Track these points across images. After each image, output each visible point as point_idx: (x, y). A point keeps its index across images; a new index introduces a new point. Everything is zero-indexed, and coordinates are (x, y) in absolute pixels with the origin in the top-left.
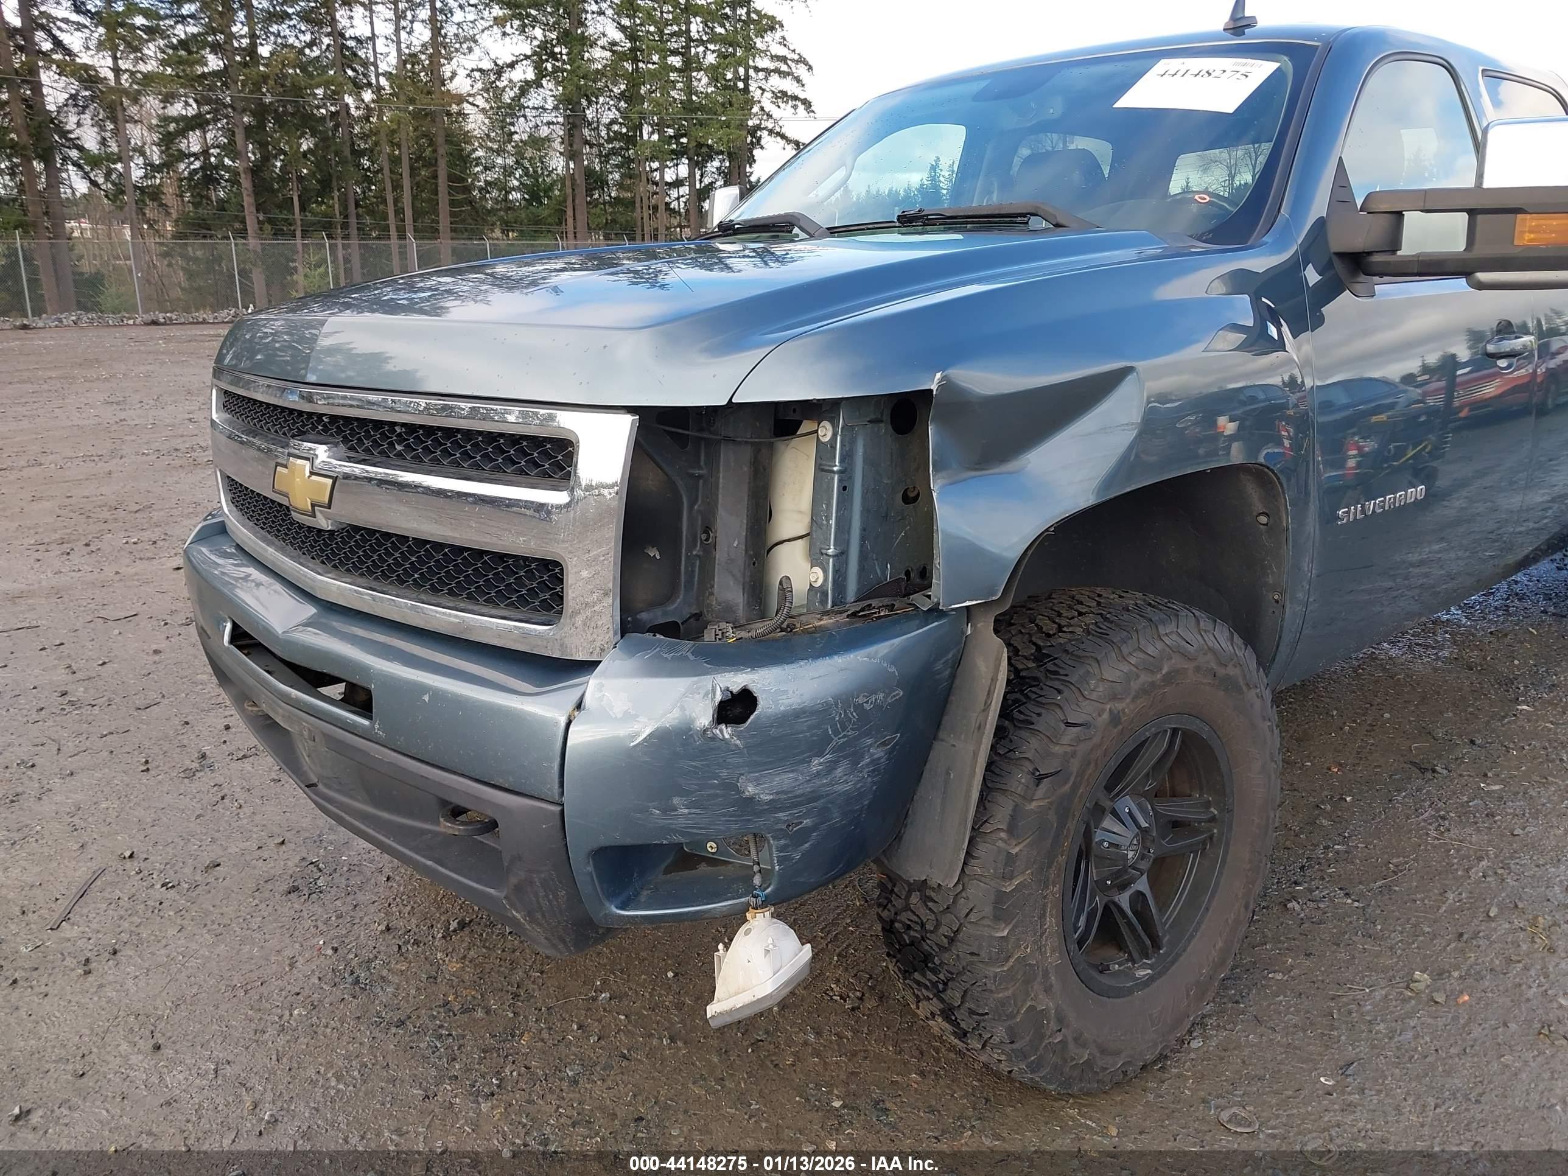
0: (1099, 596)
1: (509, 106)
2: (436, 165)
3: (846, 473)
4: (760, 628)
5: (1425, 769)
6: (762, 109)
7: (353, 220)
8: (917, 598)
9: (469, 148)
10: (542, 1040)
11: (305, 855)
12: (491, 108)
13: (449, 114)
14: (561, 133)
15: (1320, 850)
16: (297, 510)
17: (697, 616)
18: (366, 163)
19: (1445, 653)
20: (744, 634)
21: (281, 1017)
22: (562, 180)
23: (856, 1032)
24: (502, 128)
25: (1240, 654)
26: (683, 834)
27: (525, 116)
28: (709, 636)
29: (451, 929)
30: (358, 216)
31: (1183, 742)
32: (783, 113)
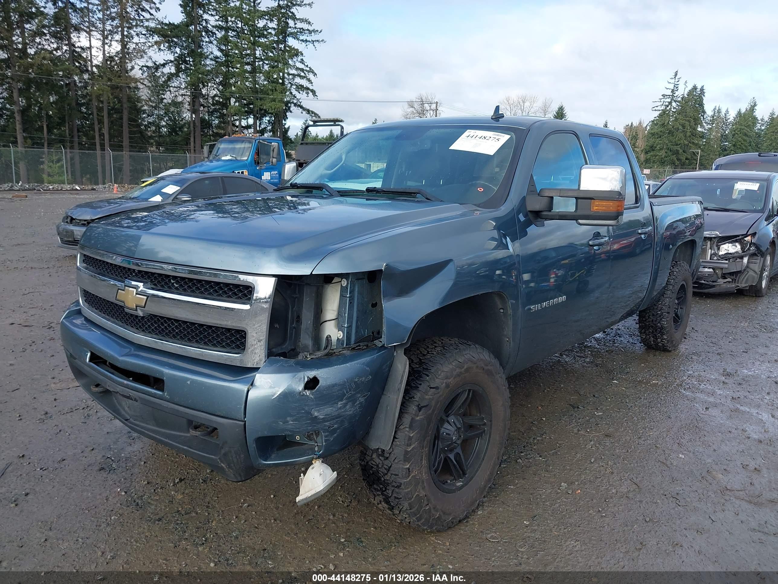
0: (442, 340)
1: (162, 85)
2: (122, 112)
3: (352, 298)
4: (319, 354)
5: (574, 407)
6: (291, 93)
7: (76, 139)
8: (377, 342)
9: (140, 105)
10: (221, 523)
11: (104, 454)
12: (153, 86)
13: (129, 88)
14: (188, 100)
15: (531, 440)
16: (128, 308)
17: (293, 350)
18: (84, 109)
19: (588, 360)
20: (313, 357)
21: (106, 520)
22: (189, 123)
23: (349, 514)
24: (158, 96)
25: (493, 361)
26: (290, 431)
27: (170, 91)
28: (300, 357)
29: (176, 482)
30: (79, 136)
31: (473, 393)
32: (301, 96)
